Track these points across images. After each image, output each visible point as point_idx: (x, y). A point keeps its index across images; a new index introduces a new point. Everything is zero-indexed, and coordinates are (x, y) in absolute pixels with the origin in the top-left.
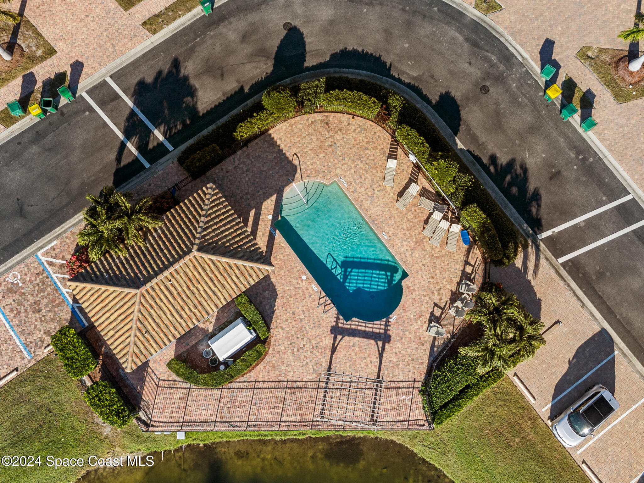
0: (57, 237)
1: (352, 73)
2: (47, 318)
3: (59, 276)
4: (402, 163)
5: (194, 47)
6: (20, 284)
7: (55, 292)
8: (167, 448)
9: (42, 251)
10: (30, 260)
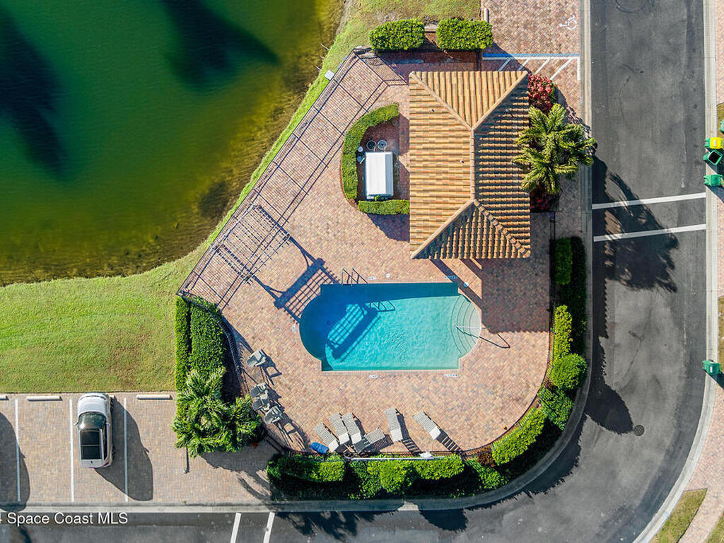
0: (583, 83)
1: (550, 459)
2: (515, 29)
3: (546, 63)
4: (429, 442)
5: (681, 328)
6: (561, 25)
7: (532, 50)
8: (328, 56)
9: (579, 62)
10: (578, 47)
